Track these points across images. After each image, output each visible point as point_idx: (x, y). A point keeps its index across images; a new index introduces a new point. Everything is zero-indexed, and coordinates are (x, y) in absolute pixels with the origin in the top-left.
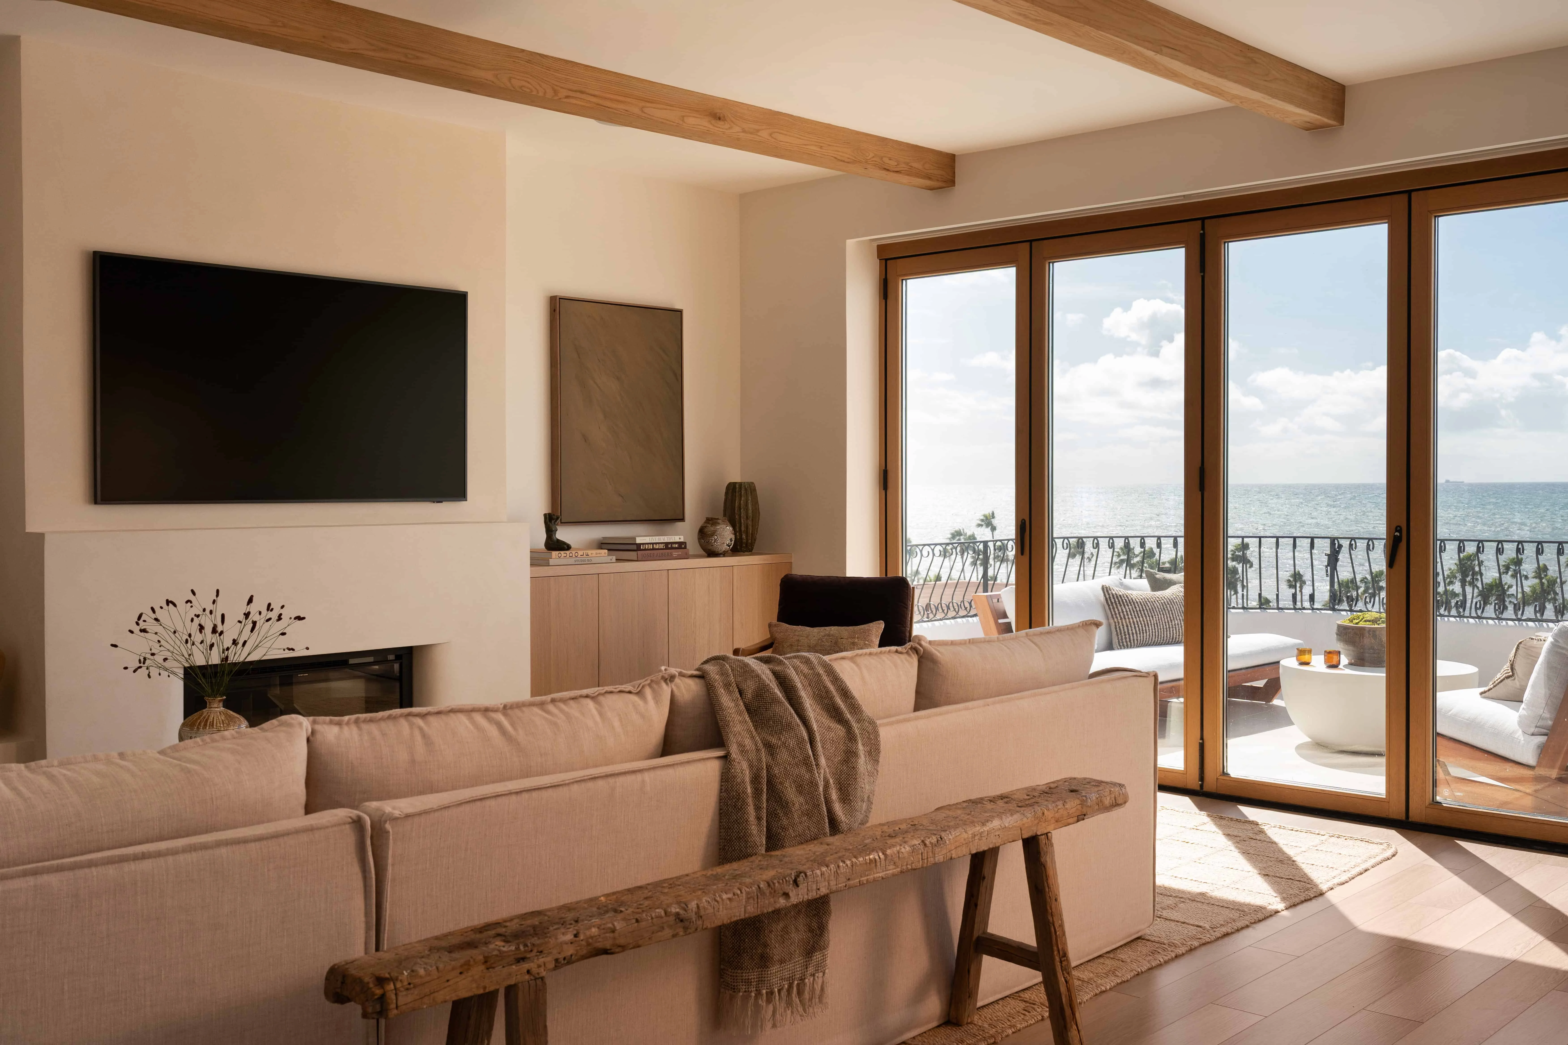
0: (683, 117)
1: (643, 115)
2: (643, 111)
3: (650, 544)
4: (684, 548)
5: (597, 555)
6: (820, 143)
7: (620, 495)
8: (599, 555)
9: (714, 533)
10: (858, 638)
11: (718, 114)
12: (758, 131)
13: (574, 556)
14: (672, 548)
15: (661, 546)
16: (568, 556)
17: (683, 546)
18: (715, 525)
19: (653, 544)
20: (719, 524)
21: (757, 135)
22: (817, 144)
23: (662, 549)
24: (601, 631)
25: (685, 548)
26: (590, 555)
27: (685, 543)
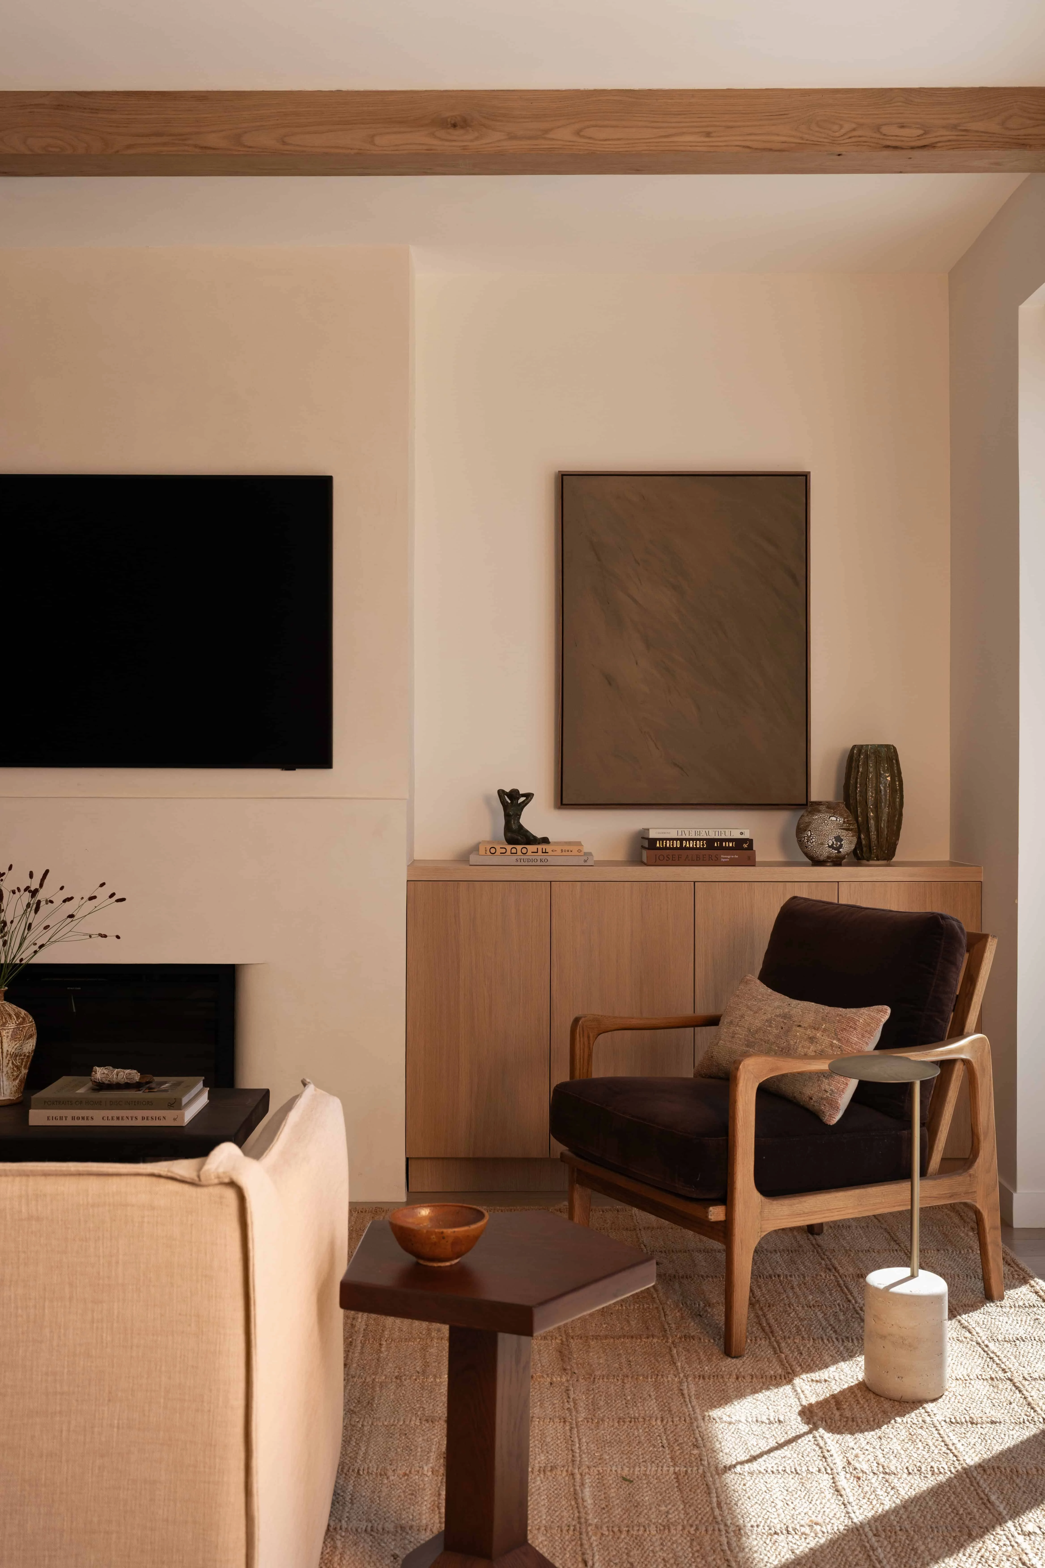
0: (373, 136)
1: (287, 147)
2: (284, 143)
3: (677, 839)
4: (746, 849)
5: (564, 853)
6: (707, 126)
7: (675, 765)
8: (567, 853)
9: (808, 826)
10: (825, 1030)
11: (449, 120)
12: (546, 131)
13: (519, 853)
14: (721, 848)
15: (699, 844)
16: (508, 853)
17: (745, 846)
18: (813, 814)
19: (681, 840)
20: (819, 811)
21: (545, 139)
22: (697, 130)
23: (700, 849)
24: (555, 970)
25: (750, 847)
26: (550, 853)
27: (752, 840)
